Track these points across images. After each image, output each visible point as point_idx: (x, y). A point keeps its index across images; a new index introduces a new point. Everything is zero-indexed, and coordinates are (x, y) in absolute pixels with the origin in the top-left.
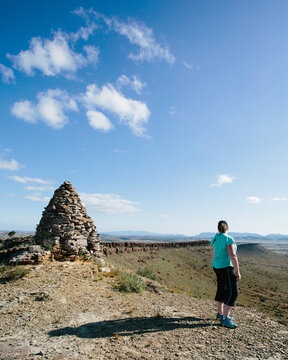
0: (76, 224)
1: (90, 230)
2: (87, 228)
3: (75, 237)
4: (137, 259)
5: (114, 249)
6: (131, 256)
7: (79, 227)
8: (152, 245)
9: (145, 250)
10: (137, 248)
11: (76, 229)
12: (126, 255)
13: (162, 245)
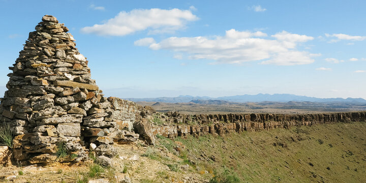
0: (58, 95)
1: (88, 105)
2: (82, 102)
3: (55, 119)
4: (271, 140)
5: (231, 126)
6: (263, 135)
7: (64, 100)
8: (300, 118)
9: (286, 126)
10: (272, 123)
11: (56, 104)
12: (253, 135)
13: (319, 117)
